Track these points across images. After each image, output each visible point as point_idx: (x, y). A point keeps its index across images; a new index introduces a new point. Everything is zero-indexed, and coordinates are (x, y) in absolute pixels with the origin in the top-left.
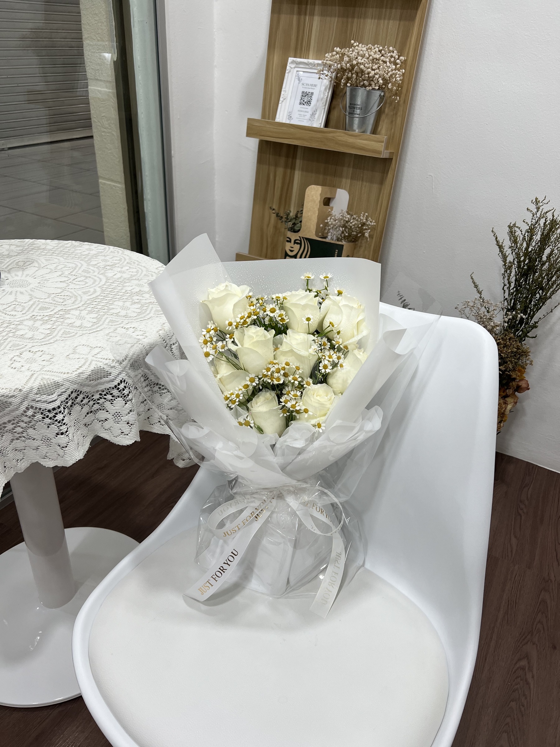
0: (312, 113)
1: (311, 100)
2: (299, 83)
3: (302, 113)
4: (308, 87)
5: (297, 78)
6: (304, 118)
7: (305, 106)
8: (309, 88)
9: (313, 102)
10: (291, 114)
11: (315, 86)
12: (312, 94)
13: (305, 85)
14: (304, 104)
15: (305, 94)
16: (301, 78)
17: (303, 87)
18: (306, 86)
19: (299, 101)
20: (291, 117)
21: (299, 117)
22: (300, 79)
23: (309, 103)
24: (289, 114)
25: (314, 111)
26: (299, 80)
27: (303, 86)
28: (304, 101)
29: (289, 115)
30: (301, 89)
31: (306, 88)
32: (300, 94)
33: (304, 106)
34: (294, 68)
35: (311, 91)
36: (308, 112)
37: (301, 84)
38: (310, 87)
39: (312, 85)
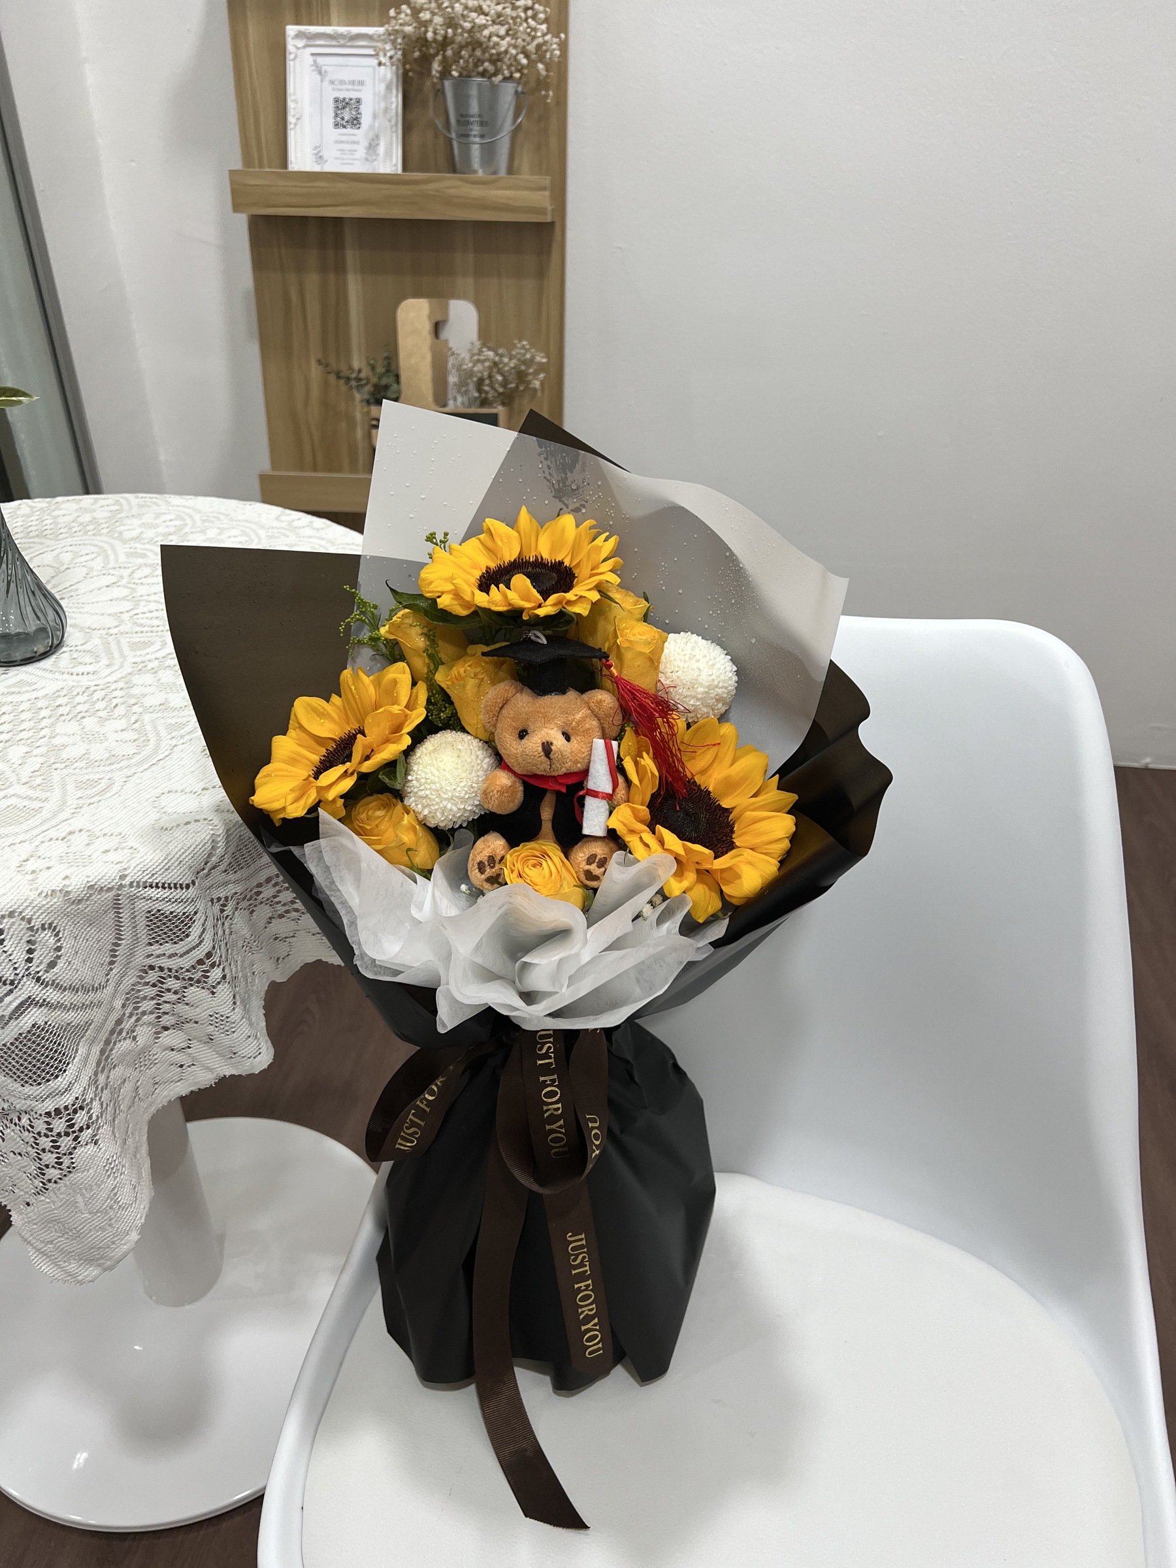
0: (368, 145)
1: (358, 116)
2: (322, 81)
3: (346, 146)
4: (344, 87)
5: (314, 70)
6: (352, 157)
7: (349, 130)
8: (348, 90)
9: (366, 119)
11: (361, 83)
12: (358, 101)
13: (336, 83)
14: (344, 127)
15: (341, 105)
16: (324, 68)
17: (333, 90)
18: (340, 87)
19: (332, 121)
20: (321, 157)
21: (340, 156)
22: (323, 72)
23: (355, 122)
24: (314, 152)
25: (373, 140)
26: (320, 73)
27: (333, 87)
28: (343, 119)
29: (318, 153)
30: (331, 94)
31: (342, 90)
32: (332, 105)
33: (344, 130)
34: (303, 47)
35: (354, 95)
36: (357, 143)
37: (326, 83)
38: (350, 87)
39: (353, 82)
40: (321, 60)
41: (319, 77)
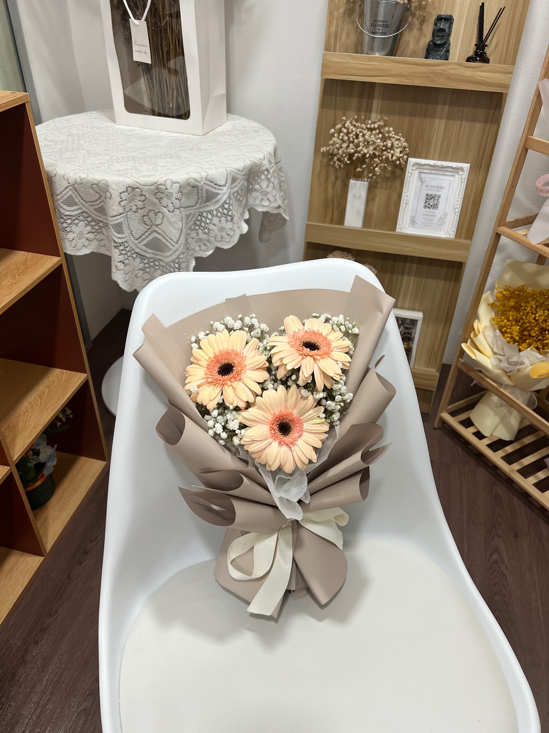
0: (440, 217)
1: (438, 203)
2: (422, 185)
3: (429, 217)
4: (433, 189)
5: (418, 180)
6: (430, 222)
7: (431, 210)
8: (435, 191)
9: (441, 206)
10: (414, 218)
11: (442, 188)
12: (439, 196)
13: (429, 187)
14: (429, 208)
15: (429, 197)
16: (423, 179)
17: (427, 190)
18: (431, 188)
19: (423, 204)
20: (414, 221)
21: (424, 222)
22: (423, 181)
23: (435, 206)
25: (442, 215)
26: (421, 181)
27: (427, 188)
28: (429, 204)
29: (412, 219)
30: (425, 192)
31: (431, 190)
32: (425, 197)
33: (429, 209)
34: (416, 169)
35: (437, 193)
36: (435, 216)
37: (424, 185)
38: (436, 189)
39: (438, 187)
40: (422, 175)
41: (420, 183)
